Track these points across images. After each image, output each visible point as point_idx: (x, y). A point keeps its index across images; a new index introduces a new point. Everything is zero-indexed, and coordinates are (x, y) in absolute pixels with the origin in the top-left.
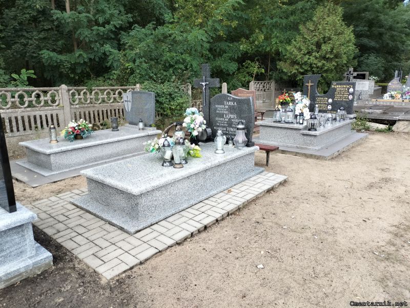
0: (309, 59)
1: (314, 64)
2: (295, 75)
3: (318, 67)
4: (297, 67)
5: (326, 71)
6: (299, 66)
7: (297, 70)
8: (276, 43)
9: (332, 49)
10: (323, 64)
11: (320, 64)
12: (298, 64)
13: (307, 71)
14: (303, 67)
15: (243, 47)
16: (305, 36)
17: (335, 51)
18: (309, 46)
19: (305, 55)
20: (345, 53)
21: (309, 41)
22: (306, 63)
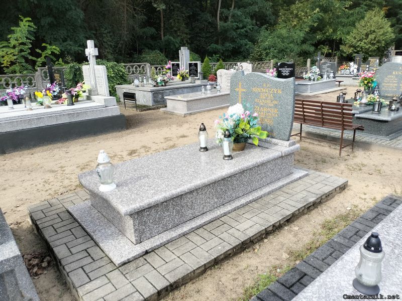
1: (364, 47)
2: (351, 54)
3: (366, 49)
5: (371, 51)
7: (353, 50)
8: (340, 34)
9: (375, 38)
10: (370, 47)
11: (367, 47)
12: (354, 47)
13: (359, 51)
15: (319, 37)
16: (359, 30)
17: (377, 39)
18: (361, 36)
19: (358, 41)
20: (383, 40)
21: (361, 33)
22: (358, 46)
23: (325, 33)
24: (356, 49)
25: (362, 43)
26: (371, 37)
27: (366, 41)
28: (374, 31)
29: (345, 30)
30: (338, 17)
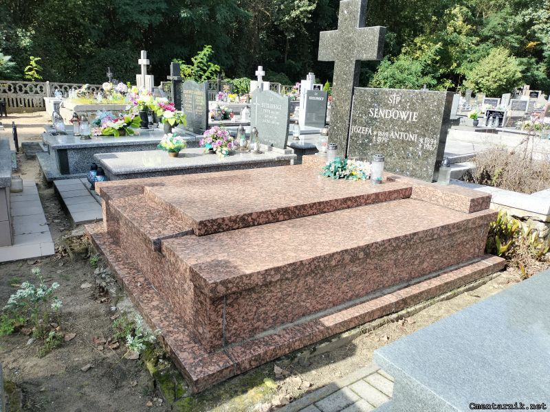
23: (450, 67)
25: (484, 80)
26: (493, 74)
27: (488, 78)
28: (496, 69)
29: (469, 66)
30: (464, 52)
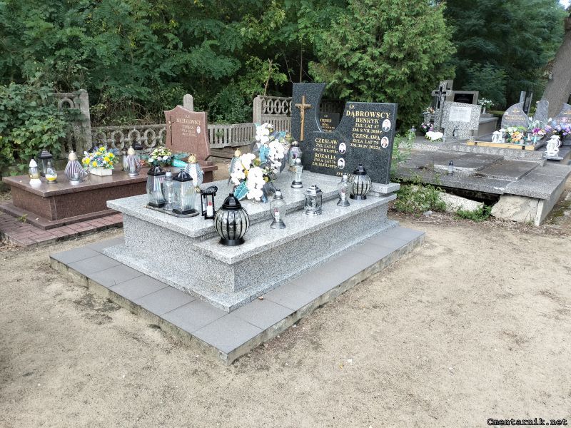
0: (361, 59)
1: (370, 69)
3: (376, 76)
4: (339, 73)
5: (392, 84)
6: (345, 72)
7: (340, 78)
8: (306, 27)
9: (401, 42)
10: (386, 71)
11: (379, 70)
12: (342, 67)
13: (358, 82)
14: (352, 73)
15: (247, 31)
16: (356, 16)
17: (406, 46)
18: (361, 34)
19: (354, 50)
20: (425, 52)
21: (362, 24)
22: (355, 67)
24: (349, 77)
